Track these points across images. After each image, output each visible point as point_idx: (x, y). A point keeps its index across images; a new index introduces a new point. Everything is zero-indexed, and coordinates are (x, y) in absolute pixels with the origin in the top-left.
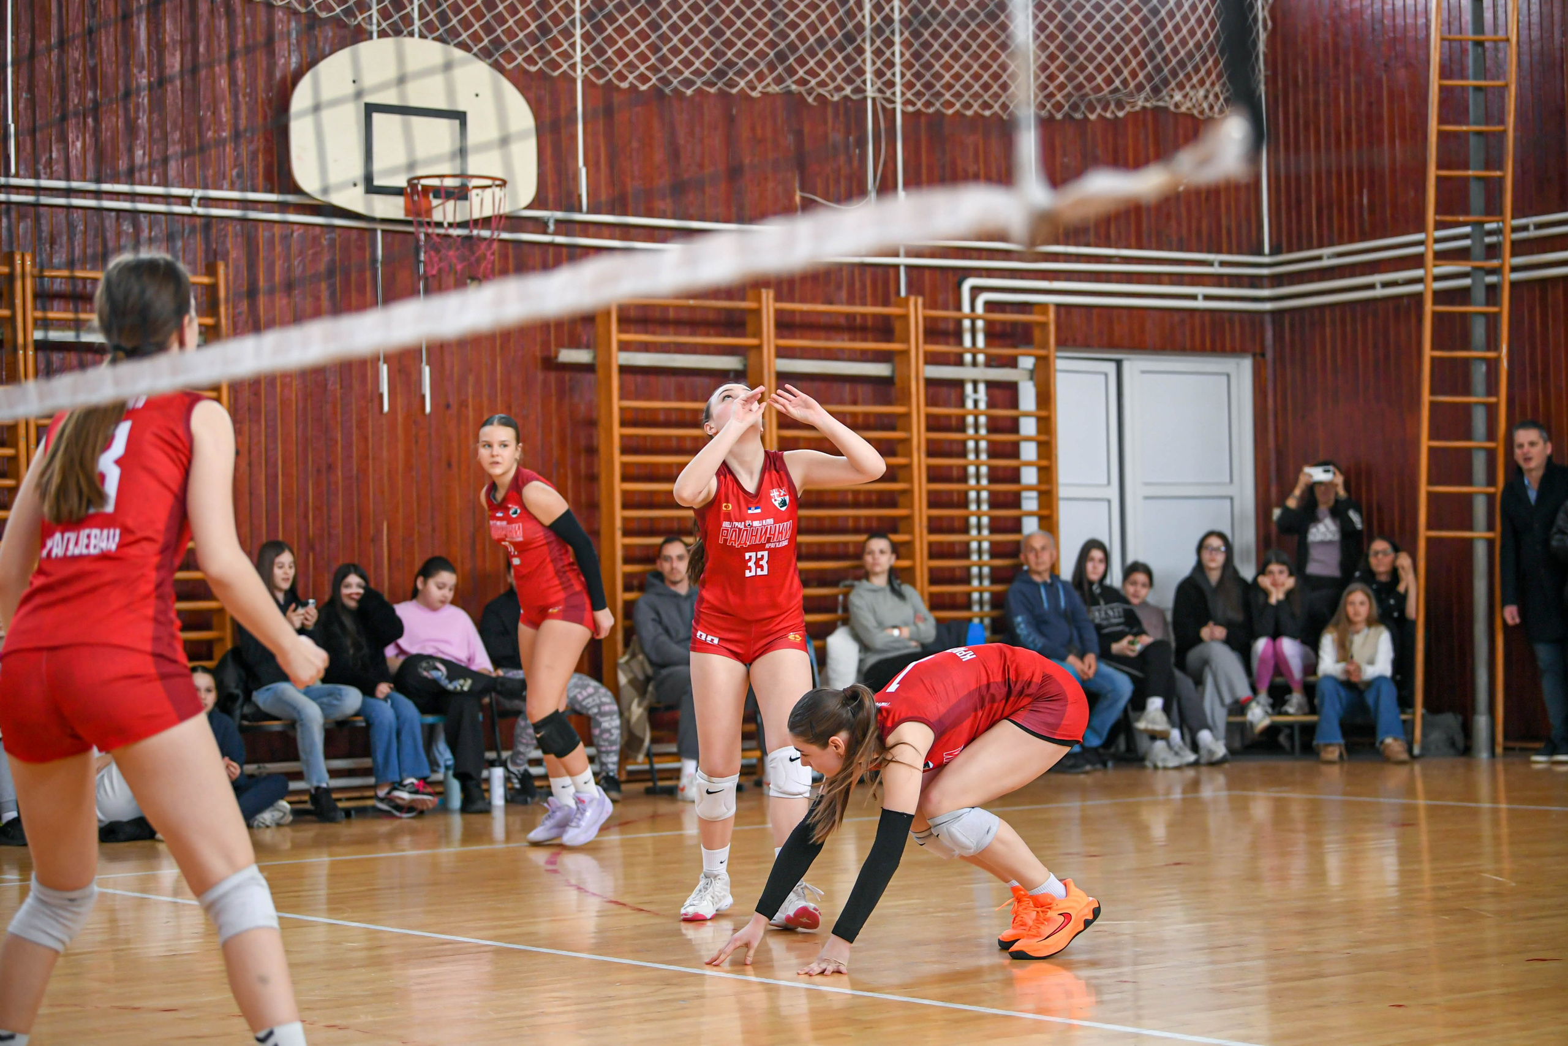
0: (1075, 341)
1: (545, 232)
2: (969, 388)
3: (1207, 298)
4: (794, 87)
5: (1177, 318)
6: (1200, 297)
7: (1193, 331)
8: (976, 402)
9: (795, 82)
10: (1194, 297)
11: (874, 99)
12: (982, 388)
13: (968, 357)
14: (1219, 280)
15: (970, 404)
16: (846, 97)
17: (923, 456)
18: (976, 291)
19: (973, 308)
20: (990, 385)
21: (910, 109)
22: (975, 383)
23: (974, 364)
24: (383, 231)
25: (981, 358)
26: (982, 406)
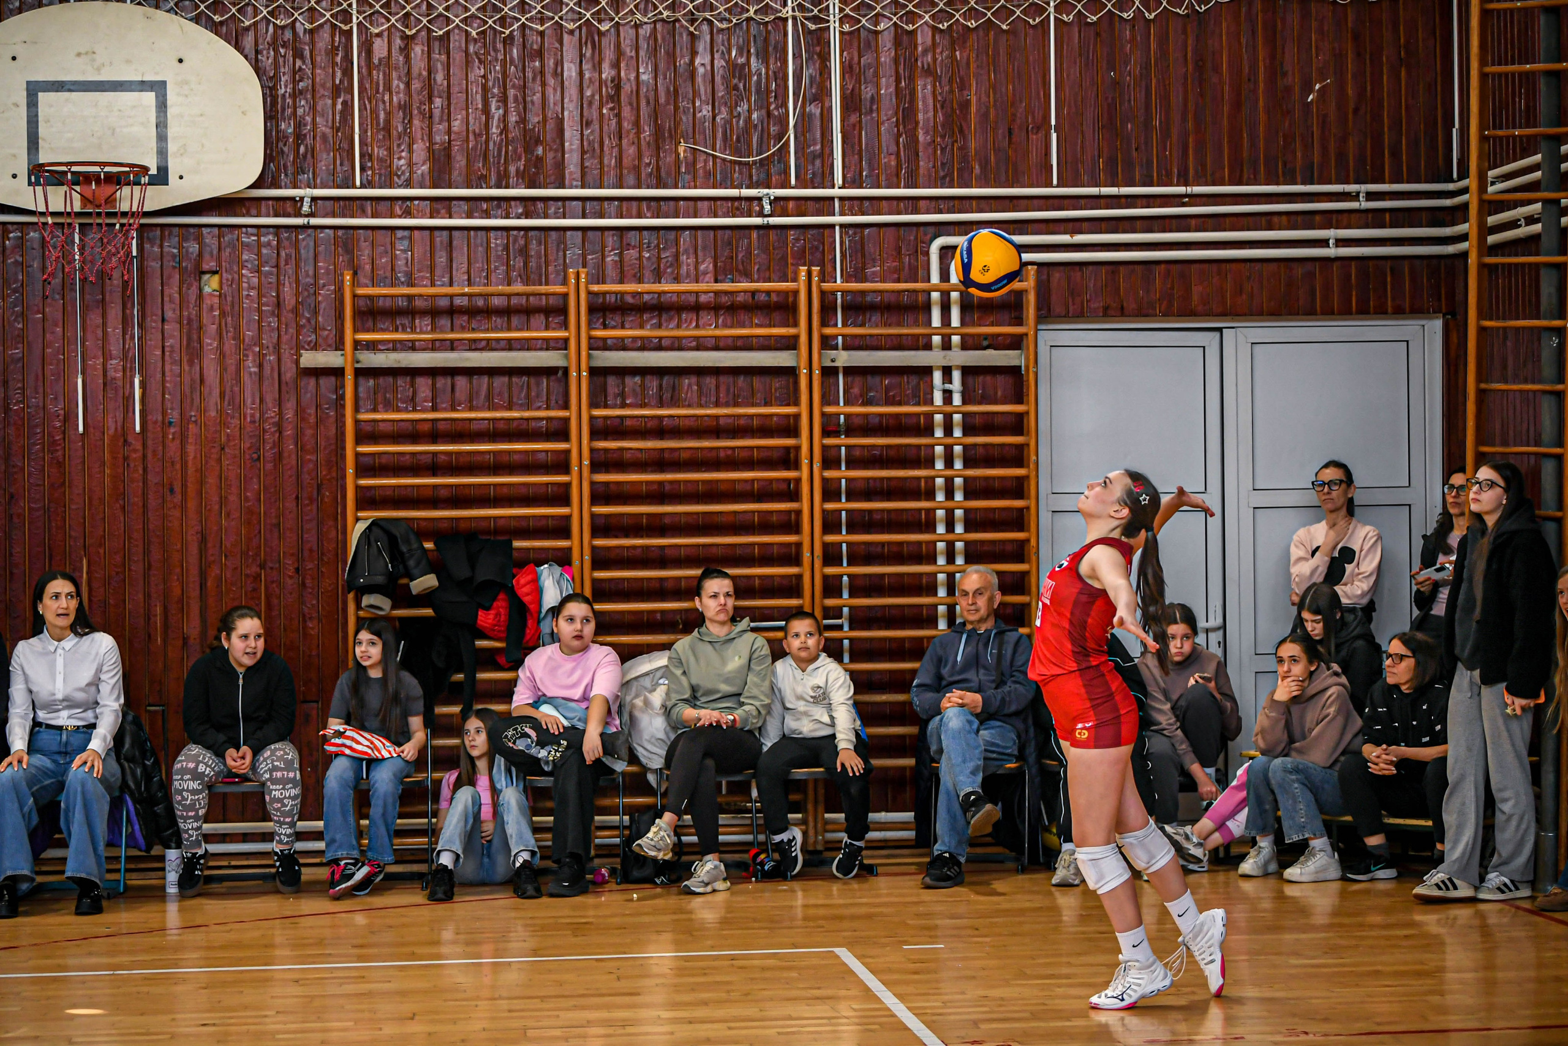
0: (1122, 308)
1: (298, 214)
2: (937, 376)
3: (1341, 242)
4: (666, 14)
5: (1299, 271)
6: (1331, 242)
7: (1327, 287)
8: (948, 395)
9: (665, 9)
10: (1323, 243)
11: (794, 18)
12: (956, 375)
13: (936, 339)
14: (1375, 218)
15: (938, 398)
16: (749, 19)
17: (817, 466)
18: (947, 252)
19: (945, 276)
20: (966, 371)
21: (847, 28)
22: (947, 372)
23: (946, 346)
24: (80, 225)
25: (956, 339)
26: (957, 400)
